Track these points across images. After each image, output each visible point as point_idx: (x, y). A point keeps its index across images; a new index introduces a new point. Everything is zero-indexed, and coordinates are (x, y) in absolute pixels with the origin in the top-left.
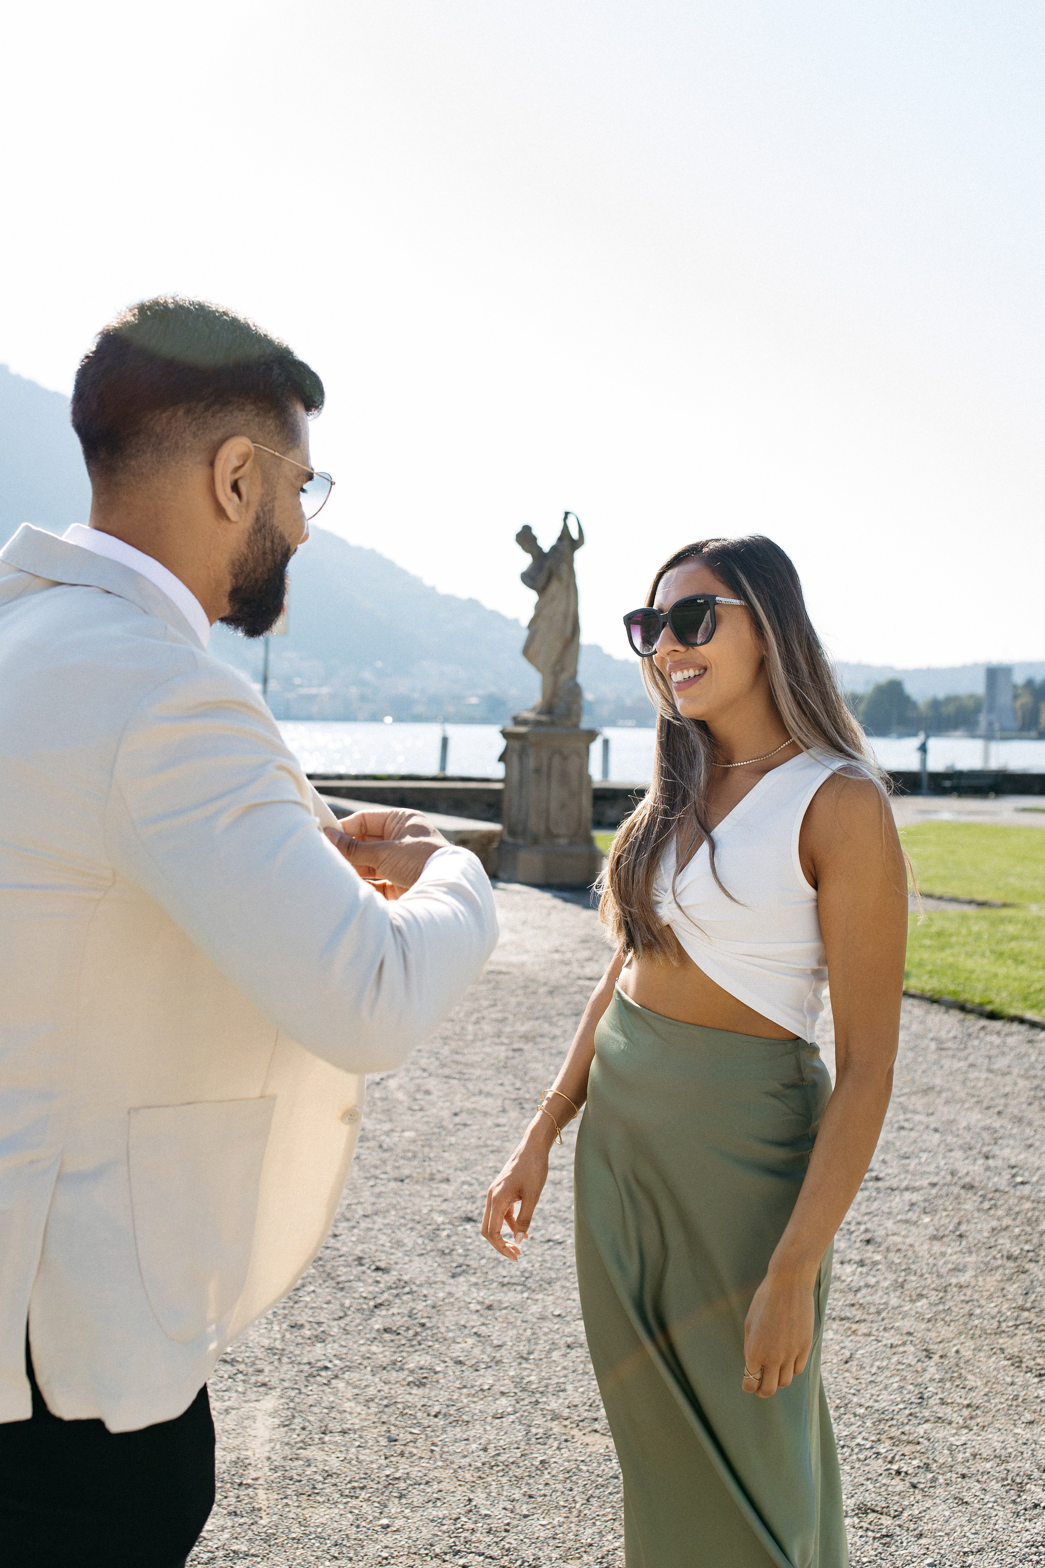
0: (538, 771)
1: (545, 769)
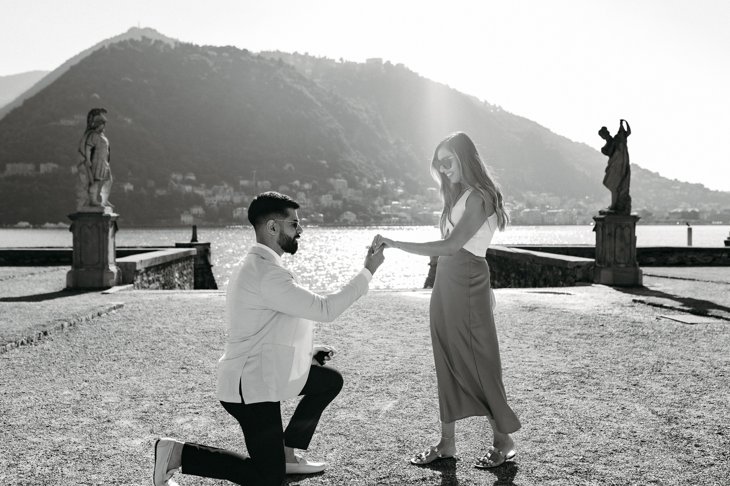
0: (610, 234)
1: (613, 234)
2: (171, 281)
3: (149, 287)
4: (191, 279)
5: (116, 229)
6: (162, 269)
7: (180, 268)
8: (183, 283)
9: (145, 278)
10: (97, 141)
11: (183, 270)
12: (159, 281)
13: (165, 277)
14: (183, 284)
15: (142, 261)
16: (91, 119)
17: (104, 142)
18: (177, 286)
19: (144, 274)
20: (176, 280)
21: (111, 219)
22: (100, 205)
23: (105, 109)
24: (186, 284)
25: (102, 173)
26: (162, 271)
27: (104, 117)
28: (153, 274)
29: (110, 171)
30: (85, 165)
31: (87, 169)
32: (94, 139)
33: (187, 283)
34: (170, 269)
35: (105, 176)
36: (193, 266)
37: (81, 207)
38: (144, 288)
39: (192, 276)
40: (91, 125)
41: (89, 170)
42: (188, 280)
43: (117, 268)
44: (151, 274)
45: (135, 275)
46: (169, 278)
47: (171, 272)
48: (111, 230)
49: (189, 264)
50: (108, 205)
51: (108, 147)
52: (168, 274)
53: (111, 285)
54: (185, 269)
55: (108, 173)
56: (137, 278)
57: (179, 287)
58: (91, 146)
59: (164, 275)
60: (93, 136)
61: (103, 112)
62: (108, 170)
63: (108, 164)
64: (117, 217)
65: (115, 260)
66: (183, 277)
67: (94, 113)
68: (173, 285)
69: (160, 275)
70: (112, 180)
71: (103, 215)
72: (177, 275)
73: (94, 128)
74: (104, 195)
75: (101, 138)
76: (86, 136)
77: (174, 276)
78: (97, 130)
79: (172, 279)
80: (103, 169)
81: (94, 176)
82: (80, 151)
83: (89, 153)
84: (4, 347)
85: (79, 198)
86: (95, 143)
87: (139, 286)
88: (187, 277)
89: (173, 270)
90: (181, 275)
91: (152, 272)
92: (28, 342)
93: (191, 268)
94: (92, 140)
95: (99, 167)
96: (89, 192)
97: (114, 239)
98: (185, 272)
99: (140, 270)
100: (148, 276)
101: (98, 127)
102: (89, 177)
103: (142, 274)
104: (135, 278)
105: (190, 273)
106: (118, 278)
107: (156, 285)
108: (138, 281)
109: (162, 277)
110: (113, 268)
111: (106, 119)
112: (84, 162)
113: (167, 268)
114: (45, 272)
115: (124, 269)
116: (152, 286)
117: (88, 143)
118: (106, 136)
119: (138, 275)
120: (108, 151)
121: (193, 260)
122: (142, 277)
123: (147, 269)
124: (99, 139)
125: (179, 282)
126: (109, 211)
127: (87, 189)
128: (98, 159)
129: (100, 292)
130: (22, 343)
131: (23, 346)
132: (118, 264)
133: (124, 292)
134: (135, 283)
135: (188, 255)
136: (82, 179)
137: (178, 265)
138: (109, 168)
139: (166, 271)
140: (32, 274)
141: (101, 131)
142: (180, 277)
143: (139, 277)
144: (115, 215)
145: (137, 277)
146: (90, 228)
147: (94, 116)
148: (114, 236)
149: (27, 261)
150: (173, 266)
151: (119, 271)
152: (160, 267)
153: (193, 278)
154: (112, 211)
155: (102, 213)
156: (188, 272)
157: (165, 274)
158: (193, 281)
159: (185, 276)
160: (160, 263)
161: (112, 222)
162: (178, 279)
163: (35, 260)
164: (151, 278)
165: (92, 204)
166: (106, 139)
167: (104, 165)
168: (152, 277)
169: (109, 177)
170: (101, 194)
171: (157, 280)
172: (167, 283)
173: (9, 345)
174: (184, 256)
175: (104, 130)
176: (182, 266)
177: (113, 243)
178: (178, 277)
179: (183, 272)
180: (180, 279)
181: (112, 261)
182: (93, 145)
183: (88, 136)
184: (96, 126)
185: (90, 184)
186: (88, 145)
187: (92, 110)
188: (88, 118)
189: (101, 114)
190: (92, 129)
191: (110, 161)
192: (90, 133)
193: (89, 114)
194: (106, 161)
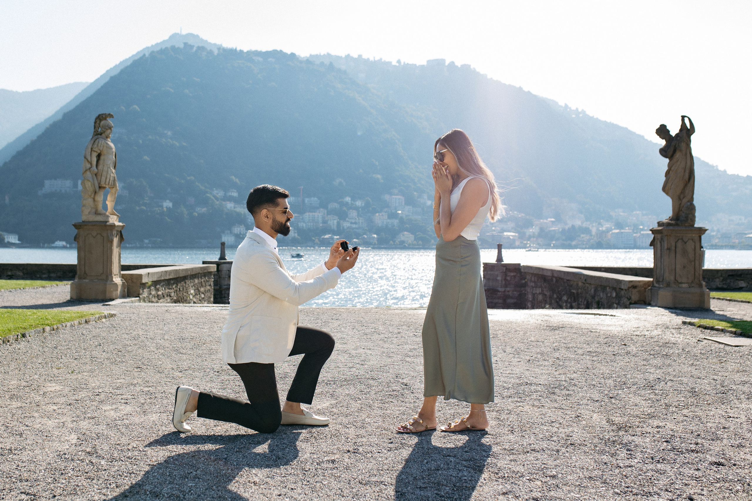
2: (185, 298)
3: (157, 302)
4: (210, 298)
6: (174, 284)
7: (196, 284)
8: (200, 300)
9: (153, 292)
10: (103, 146)
11: (200, 287)
12: (171, 297)
13: (178, 293)
14: (199, 302)
15: (149, 273)
16: (97, 124)
17: (111, 148)
18: (192, 302)
19: (152, 288)
20: (191, 297)
21: (116, 229)
22: (105, 214)
23: (112, 114)
24: (203, 302)
25: (108, 180)
26: (174, 286)
27: (111, 123)
28: (163, 289)
30: (90, 172)
31: (92, 176)
32: (99, 145)
34: (184, 284)
35: (110, 184)
36: (212, 284)
37: (86, 216)
38: (152, 302)
39: (211, 294)
40: (98, 131)
41: (95, 176)
42: (206, 298)
43: (122, 280)
44: (160, 289)
45: (142, 288)
46: (183, 294)
47: (185, 288)
48: (116, 240)
49: (207, 281)
50: (113, 214)
51: (114, 153)
52: (181, 289)
53: (114, 297)
54: (202, 286)
55: (114, 180)
56: (143, 292)
58: (97, 152)
59: (176, 290)
60: (99, 142)
61: (110, 117)
62: (114, 178)
63: (114, 171)
64: (123, 227)
65: (120, 273)
66: (199, 294)
67: (101, 118)
68: (187, 300)
69: (172, 291)
70: (118, 188)
71: (108, 224)
72: (192, 291)
73: (101, 134)
74: (110, 204)
75: (107, 144)
76: (92, 142)
77: (189, 293)
78: (103, 135)
79: (185, 296)
80: (108, 177)
81: (99, 184)
82: (85, 157)
83: (94, 160)
85: (84, 206)
86: (101, 149)
87: (146, 299)
88: (205, 295)
89: (187, 286)
90: (198, 292)
91: (162, 286)
93: (210, 285)
94: (98, 145)
95: (105, 173)
96: (94, 199)
98: (202, 289)
99: (147, 283)
100: (157, 290)
101: (104, 132)
102: (94, 185)
103: (149, 287)
104: (141, 291)
105: (209, 290)
106: (123, 290)
107: (167, 300)
108: (145, 293)
109: (174, 292)
110: (117, 280)
111: (113, 125)
112: (90, 169)
113: (181, 282)
114: (57, 285)
115: (130, 281)
116: (161, 301)
117: (94, 149)
118: (113, 142)
119: (145, 289)
120: (114, 157)
121: (212, 276)
122: (150, 291)
123: (155, 283)
124: (105, 144)
125: (195, 300)
126: (114, 220)
127: (92, 196)
128: (104, 166)
129: (102, 304)
132: (123, 277)
133: (126, 304)
134: (141, 296)
135: (206, 271)
136: (87, 186)
137: (195, 281)
138: (115, 175)
139: (178, 287)
140: (44, 287)
141: (107, 137)
142: (196, 294)
143: (145, 290)
144: (121, 224)
145: (143, 289)
146: (94, 237)
147: (101, 121)
148: (119, 245)
149: (44, 276)
150: (188, 282)
151: (123, 284)
152: (172, 282)
153: (212, 296)
154: (118, 220)
155: (106, 222)
156: (207, 289)
157: (178, 290)
159: (203, 293)
160: (171, 277)
161: (117, 231)
162: (194, 296)
163: (53, 275)
164: (160, 293)
165: (97, 213)
166: (112, 145)
167: (110, 172)
168: (162, 291)
169: (115, 184)
170: (107, 202)
171: (167, 296)
172: (180, 299)
174: (201, 272)
175: (110, 136)
176: (199, 283)
177: (118, 253)
178: (194, 294)
179: (199, 289)
180: (196, 296)
181: (117, 274)
182: (99, 152)
183: (94, 142)
184: (102, 132)
185: (96, 192)
186: (94, 151)
187: (99, 115)
188: (95, 123)
189: (108, 119)
190: (99, 134)
191: (116, 168)
192: (96, 139)
193: (96, 119)
194: (111, 168)
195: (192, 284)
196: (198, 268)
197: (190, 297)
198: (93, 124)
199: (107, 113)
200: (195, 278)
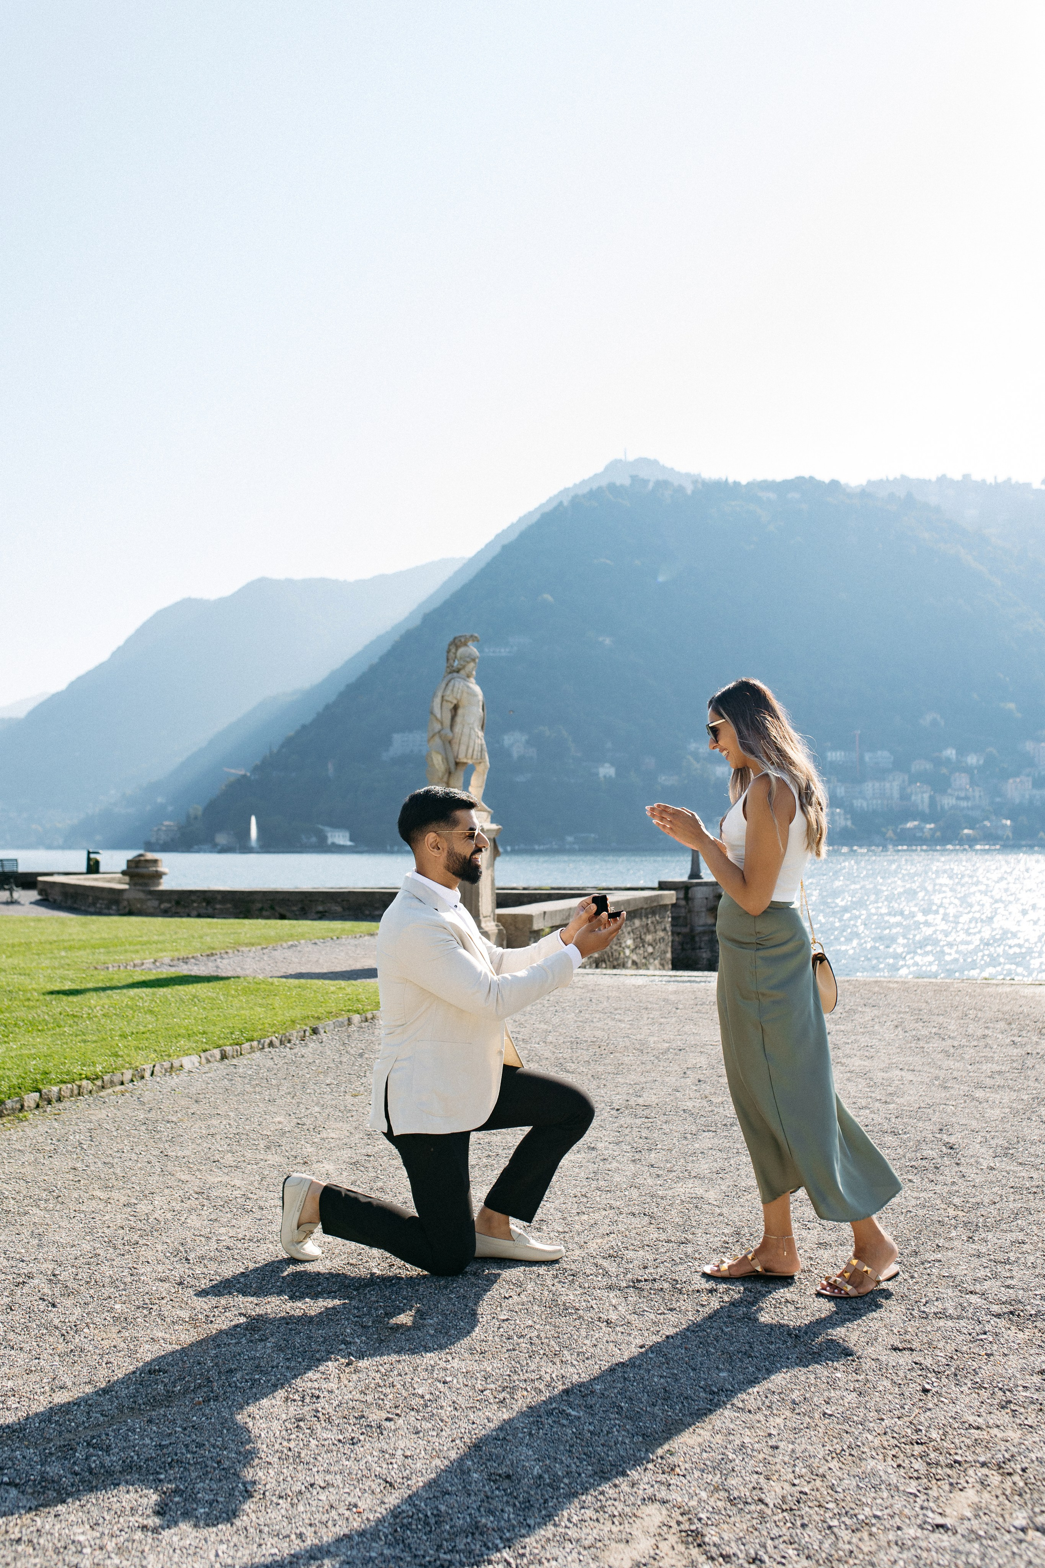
2: (616, 954)
4: (665, 952)
5: (496, 853)
7: (636, 928)
8: (645, 958)
10: (462, 692)
11: (645, 934)
14: (644, 961)
15: (545, 913)
16: (452, 655)
17: (474, 694)
18: (630, 963)
20: (627, 952)
24: (652, 960)
25: (470, 751)
27: (475, 650)
29: (485, 746)
30: (440, 737)
31: (444, 744)
32: (456, 689)
33: (654, 959)
35: (475, 757)
36: (668, 927)
39: (667, 945)
40: (452, 666)
41: (448, 745)
42: (657, 954)
43: (497, 926)
46: (611, 948)
49: (658, 922)
51: (481, 704)
54: (648, 931)
55: (481, 750)
57: (635, 967)
58: (450, 703)
60: (454, 686)
61: (473, 641)
62: (482, 745)
63: (481, 734)
64: (499, 832)
65: (493, 912)
66: (643, 947)
67: (456, 643)
68: (620, 961)
70: (488, 764)
72: (629, 942)
73: (458, 671)
74: (475, 791)
75: (468, 687)
76: (443, 685)
77: (623, 945)
78: (462, 672)
79: (616, 950)
80: (472, 744)
81: (456, 758)
82: (432, 713)
83: (448, 716)
84: (238, 1047)
86: (458, 697)
88: (654, 948)
90: (640, 942)
92: (281, 1043)
93: (665, 930)
94: (452, 690)
95: (464, 739)
97: (493, 871)
101: (464, 667)
105: (663, 939)
110: (490, 926)
112: (439, 732)
115: (512, 928)
117: (446, 698)
118: (479, 683)
120: (481, 710)
121: (669, 913)
124: (465, 689)
125: (635, 957)
127: (445, 779)
128: (463, 726)
130: (271, 1044)
131: (271, 1049)
132: (500, 919)
135: (655, 904)
136: (435, 761)
137: (634, 923)
138: (484, 742)
144: (494, 827)
147: (457, 647)
148: (492, 864)
151: (500, 931)
153: (669, 950)
154: (489, 819)
156: (658, 937)
158: (669, 955)
159: (650, 944)
162: (632, 951)
166: (477, 689)
167: (473, 737)
169: (482, 757)
172: (606, 957)
173: (247, 1046)
174: (645, 906)
175: (474, 673)
176: (642, 926)
177: (490, 878)
178: (632, 947)
179: (643, 937)
180: (638, 951)
181: (488, 914)
182: (455, 702)
183: (447, 685)
184: (460, 667)
185: (450, 773)
186: (447, 701)
187: (455, 639)
188: (448, 651)
189: (470, 643)
190: (454, 671)
191: (485, 727)
192: (449, 681)
193: (450, 645)
194: (476, 730)
195: (629, 929)
196: (640, 899)
197: (624, 953)
198: (445, 654)
199: (468, 634)
200: (635, 917)
